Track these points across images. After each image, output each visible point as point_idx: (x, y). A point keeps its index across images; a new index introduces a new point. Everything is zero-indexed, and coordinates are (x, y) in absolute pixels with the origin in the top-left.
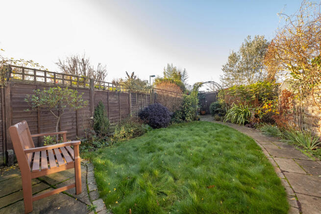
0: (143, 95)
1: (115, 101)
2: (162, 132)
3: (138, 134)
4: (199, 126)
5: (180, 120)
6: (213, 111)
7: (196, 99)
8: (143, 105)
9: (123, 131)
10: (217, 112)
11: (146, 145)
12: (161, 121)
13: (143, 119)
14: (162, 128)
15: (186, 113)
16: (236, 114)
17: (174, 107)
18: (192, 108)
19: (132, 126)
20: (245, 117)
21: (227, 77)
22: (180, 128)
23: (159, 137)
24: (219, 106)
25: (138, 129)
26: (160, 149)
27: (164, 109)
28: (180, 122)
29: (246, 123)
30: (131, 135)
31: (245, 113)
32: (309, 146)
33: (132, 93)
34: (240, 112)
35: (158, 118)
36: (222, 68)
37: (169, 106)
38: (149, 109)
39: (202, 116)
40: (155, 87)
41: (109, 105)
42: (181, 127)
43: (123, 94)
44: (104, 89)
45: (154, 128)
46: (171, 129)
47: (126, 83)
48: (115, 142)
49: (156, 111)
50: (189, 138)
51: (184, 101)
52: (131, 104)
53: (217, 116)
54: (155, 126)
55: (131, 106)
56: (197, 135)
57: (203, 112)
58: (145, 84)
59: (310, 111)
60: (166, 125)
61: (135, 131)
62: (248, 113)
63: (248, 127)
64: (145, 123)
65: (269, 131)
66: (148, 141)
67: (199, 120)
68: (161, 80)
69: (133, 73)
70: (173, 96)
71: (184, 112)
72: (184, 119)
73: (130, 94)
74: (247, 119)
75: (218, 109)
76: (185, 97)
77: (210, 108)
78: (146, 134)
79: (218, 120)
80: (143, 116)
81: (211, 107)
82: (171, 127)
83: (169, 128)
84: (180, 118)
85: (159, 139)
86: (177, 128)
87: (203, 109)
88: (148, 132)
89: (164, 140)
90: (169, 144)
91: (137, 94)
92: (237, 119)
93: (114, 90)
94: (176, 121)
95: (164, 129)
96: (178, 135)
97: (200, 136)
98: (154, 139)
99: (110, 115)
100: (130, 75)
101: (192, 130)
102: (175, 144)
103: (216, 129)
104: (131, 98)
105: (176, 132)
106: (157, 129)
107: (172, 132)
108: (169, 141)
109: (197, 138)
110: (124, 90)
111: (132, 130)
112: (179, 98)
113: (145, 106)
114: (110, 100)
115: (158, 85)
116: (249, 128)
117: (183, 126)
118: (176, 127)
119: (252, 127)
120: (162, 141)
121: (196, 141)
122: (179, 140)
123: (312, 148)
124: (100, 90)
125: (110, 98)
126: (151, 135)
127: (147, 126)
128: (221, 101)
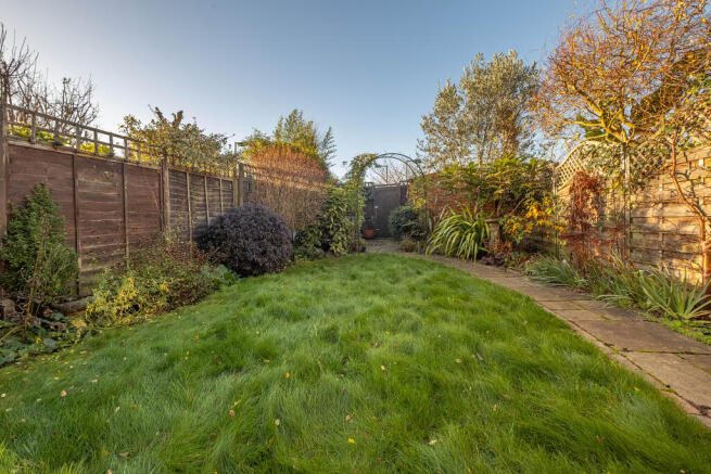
0: (212, 179)
1: (109, 189)
2: (268, 287)
3: (186, 296)
4: (369, 265)
5: (318, 251)
6: (399, 227)
7: (359, 196)
8: (209, 207)
9: (129, 288)
10: (407, 229)
11: (211, 341)
12: (264, 253)
13: (207, 250)
14: (267, 276)
15: (331, 233)
16: (457, 234)
17: (299, 215)
18: (346, 221)
19: (167, 273)
20: (477, 240)
21: (432, 145)
22: (321, 273)
23: (259, 303)
24: (413, 215)
25: (187, 282)
26: (266, 355)
27: (273, 219)
28: (316, 256)
29: (481, 255)
30: (162, 302)
31: (478, 229)
32: (681, 308)
33: (171, 171)
34: (465, 228)
35: (254, 245)
36: (423, 122)
37: (286, 213)
38: (227, 221)
39: (370, 242)
40: (247, 160)
41: (80, 201)
42: (322, 268)
43: (138, 169)
44: (57, 144)
45: (244, 274)
46: (293, 278)
47: (149, 133)
48: (94, 333)
49: (250, 225)
50: (352, 301)
51: (330, 202)
52: (168, 204)
53: (407, 241)
54: (246, 269)
55: (169, 211)
56: (374, 293)
57: (370, 233)
58: (217, 146)
59: (652, 221)
60: (277, 267)
61: (175, 288)
62: (485, 232)
63: (488, 264)
64: (214, 262)
65: (550, 272)
66: (221, 318)
67: (363, 250)
68: (266, 143)
69: (180, 113)
70: (299, 187)
71: (326, 231)
72: (326, 247)
73: (167, 174)
74: (483, 246)
75: (410, 223)
76: (330, 193)
77: (390, 221)
78: (217, 294)
79: (410, 250)
80: (209, 240)
81: (391, 218)
82: (293, 272)
83: (288, 273)
84: (317, 247)
85: (259, 311)
86: (312, 273)
87: (368, 224)
88: (224, 288)
89: (277, 314)
90: (294, 327)
91: (192, 175)
92: (457, 245)
93: (101, 153)
94: (305, 253)
95: (274, 276)
96: (318, 293)
97: (383, 295)
98: (243, 311)
99: (81, 236)
100: (171, 119)
101: (354, 277)
102: (315, 327)
103: (419, 273)
104: (167, 185)
105: (311, 286)
106: (252, 279)
107: (299, 285)
108: (294, 318)
109: (378, 301)
110: (144, 159)
111: (162, 287)
112: (313, 193)
113: (217, 214)
114: (83, 185)
115: (256, 155)
116: (489, 267)
117: (326, 268)
118: (307, 272)
119: (498, 263)
120: (268, 319)
121: (379, 311)
122: (327, 311)
123: (690, 315)
124: (37, 146)
125: (81, 178)
126: (234, 298)
127: (222, 270)
128: (418, 204)
